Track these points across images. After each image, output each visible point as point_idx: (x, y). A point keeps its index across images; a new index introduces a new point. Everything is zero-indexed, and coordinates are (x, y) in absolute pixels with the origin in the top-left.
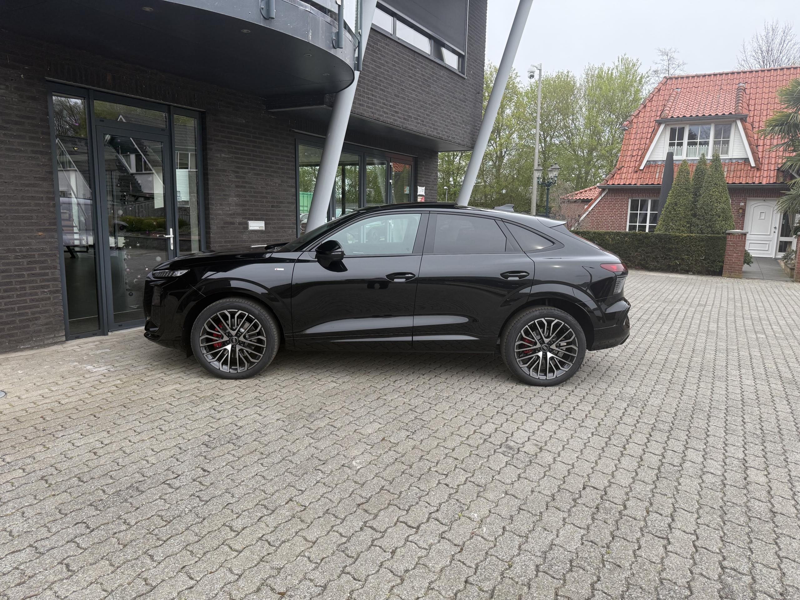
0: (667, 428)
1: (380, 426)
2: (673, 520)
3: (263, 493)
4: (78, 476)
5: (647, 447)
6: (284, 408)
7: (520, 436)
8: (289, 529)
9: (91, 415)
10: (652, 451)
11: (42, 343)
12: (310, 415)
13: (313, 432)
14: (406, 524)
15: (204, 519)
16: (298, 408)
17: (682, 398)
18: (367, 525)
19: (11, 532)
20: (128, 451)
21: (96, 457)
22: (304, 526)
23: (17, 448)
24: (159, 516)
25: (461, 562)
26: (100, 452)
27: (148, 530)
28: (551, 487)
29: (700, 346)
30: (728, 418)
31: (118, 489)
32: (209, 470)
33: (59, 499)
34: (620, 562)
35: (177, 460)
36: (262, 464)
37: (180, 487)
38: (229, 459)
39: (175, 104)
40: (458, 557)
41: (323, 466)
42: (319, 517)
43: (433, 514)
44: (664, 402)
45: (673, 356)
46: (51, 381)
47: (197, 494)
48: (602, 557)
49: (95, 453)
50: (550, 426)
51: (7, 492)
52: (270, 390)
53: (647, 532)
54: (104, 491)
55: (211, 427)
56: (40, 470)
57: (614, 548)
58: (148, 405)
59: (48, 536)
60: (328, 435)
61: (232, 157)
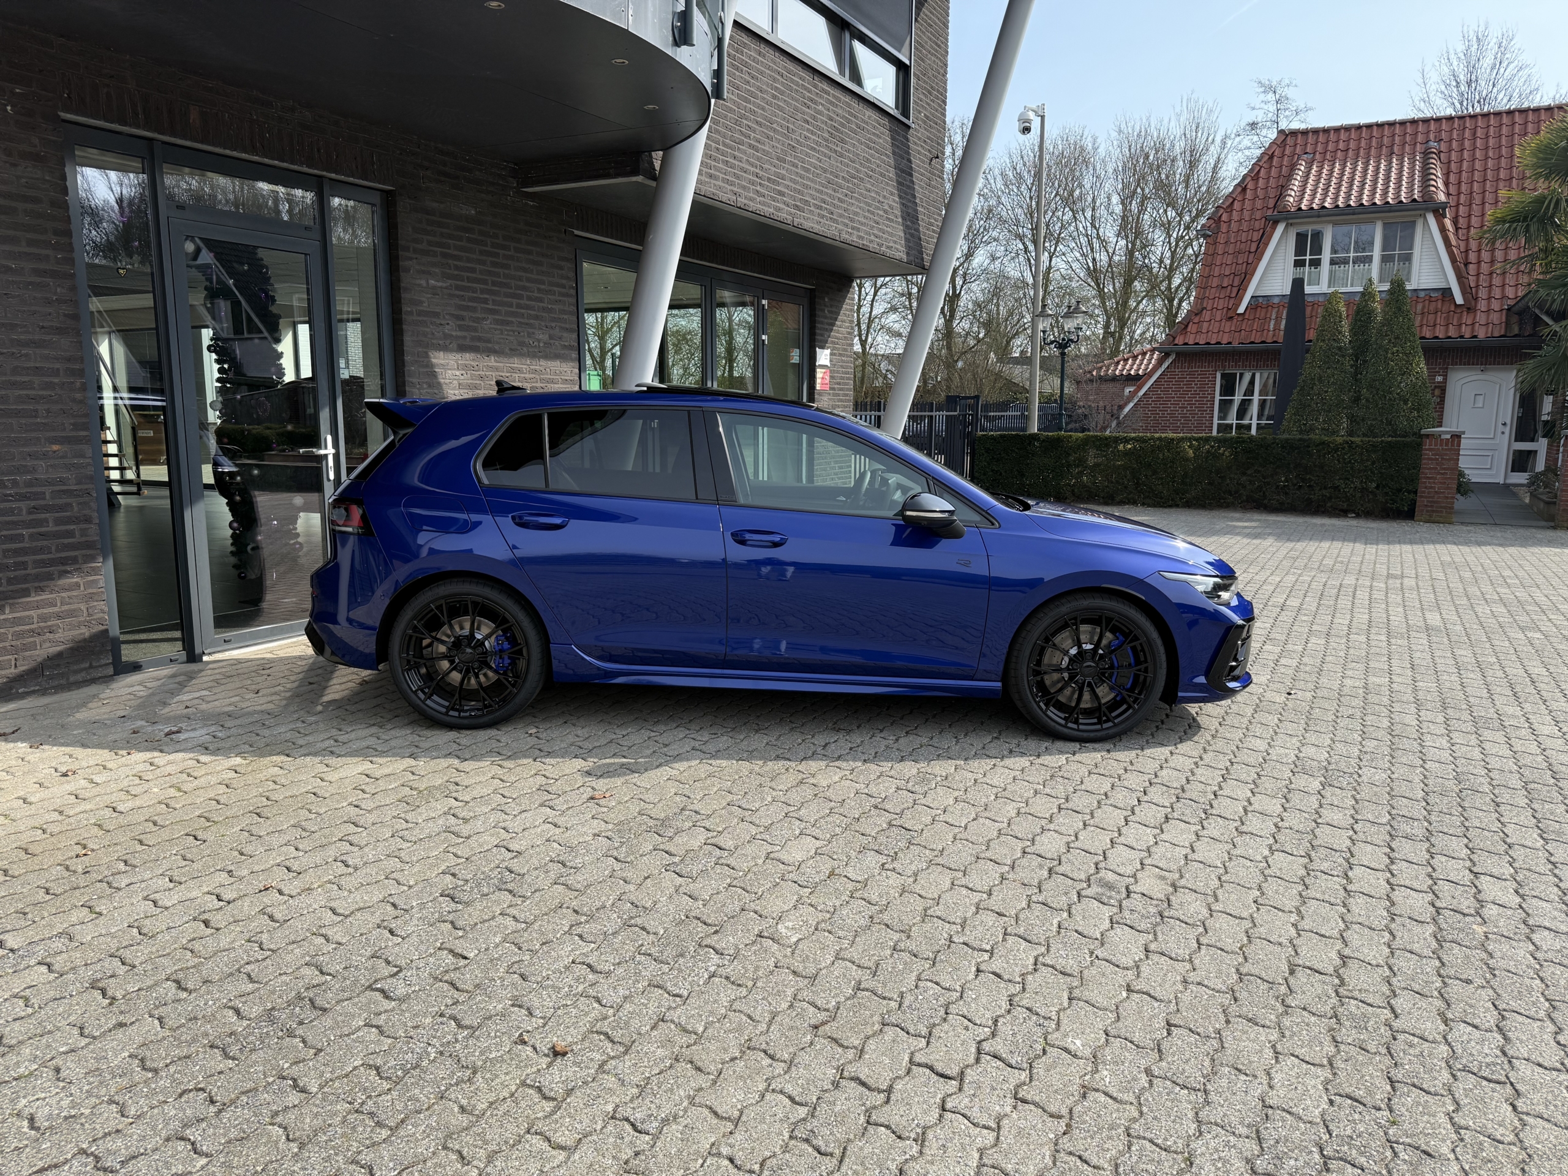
0: (1418, 830)
1: (818, 843)
2: (1506, 1038)
3: (596, 1005)
4: (174, 977)
5: (1393, 875)
6: (605, 810)
7: (1123, 860)
8: (671, 1090)
9: (187, 835)
10: (1407, 883)
11: (62, 682)
12: (664, 822)
13: (677, 859)
14: (931, 1068)
15: (475, 1073)
16: (634, 808)
17: (1427, 767)
18: (846, 1074)
19: (32, 1119)
20: (278, 916)
21: (209, 931)
22: (703, 1081)
23: (30, 916)
24: (370, 1067)
25: (1074, 1155)
26: (217, 919)
27: (350, 1103)
28: (1220, 971)
29: (1422, 658)
30: (1535, 806)
31: (269, 1005)
32: (465, 953)
33: (135, 1035)
34: (1427, 1144)
35: (391, 932)
36: (581, 936)
37: (408, 996)
38: (506, 928)
39: (333, 176)
40: (1065, 1143)
41: (716, 937)
42: (733, 1059)
43: (984, 1044)
44: (1393, 776)
45: (1377, 680)
46: (92, 763)
47: (448, 1012)
48: (1386, 1134)
49: (206, 923)
50: (1179, 834)
51: (15, 1020)
52: (567, 772)
53: (1459, 1070)
54: (237, 1012)
55: (456, 855)
56: (86, 965)
57: (1403, 1110)
58: (310, 811)
59: (120, 1127)
60: (713, 868)
61: (451, 285)
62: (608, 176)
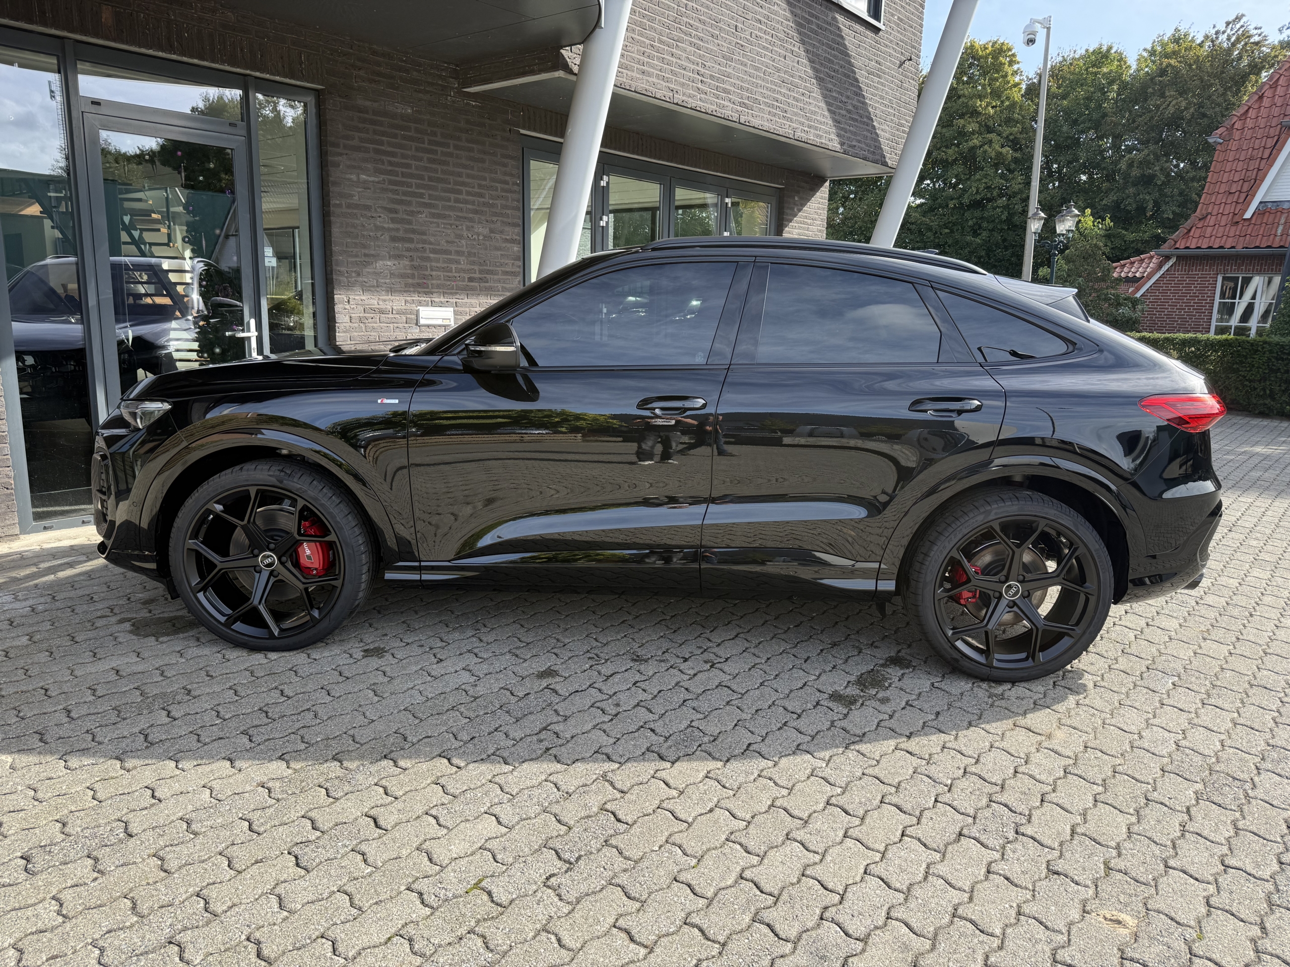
39: (258, 74)
61: (384, 180)
62: (533, 73)
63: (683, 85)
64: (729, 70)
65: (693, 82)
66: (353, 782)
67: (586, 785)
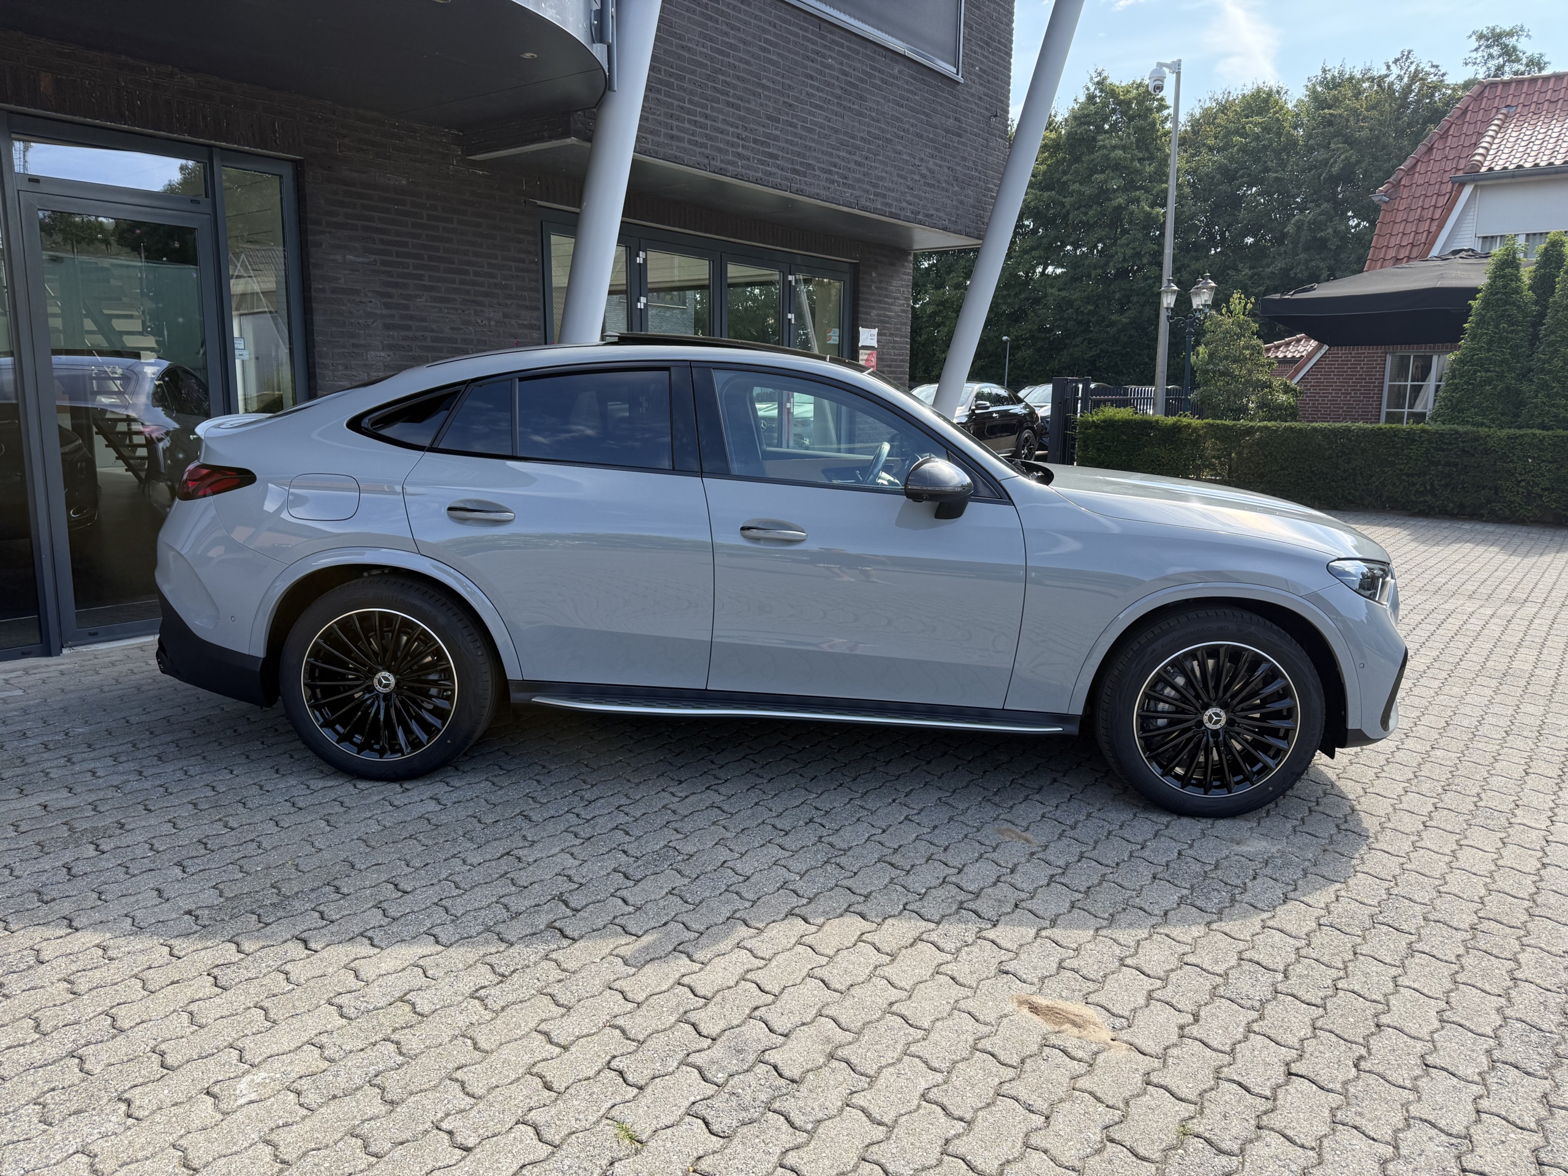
6: (240, 876)
7: (797, 1004)
39: (227, 145)
41: (152, 1087)
50: (911, 968)
52: (258, 818)
61: (375, 261)
62: (542, 139)
63: (720, 150)
64: (778, 133)
65: (732, 146)
66: (289, 908)
67: (539, 905)
